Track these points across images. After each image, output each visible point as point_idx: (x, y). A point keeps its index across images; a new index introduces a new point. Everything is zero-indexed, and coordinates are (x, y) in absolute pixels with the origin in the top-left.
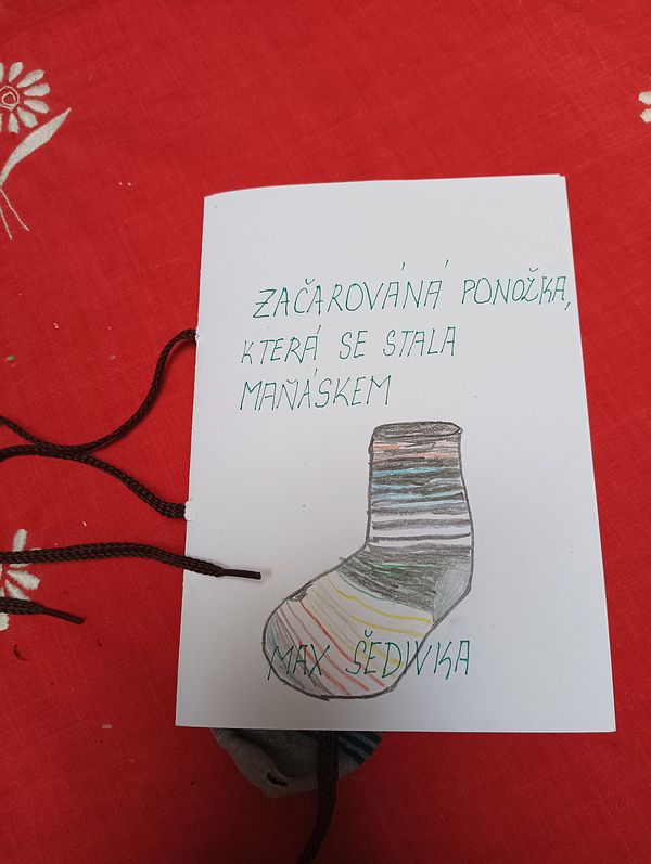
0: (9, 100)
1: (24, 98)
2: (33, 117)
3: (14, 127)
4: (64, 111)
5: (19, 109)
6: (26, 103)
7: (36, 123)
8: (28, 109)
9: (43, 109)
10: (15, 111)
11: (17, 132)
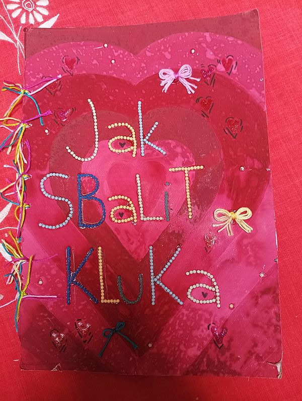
0: (29, 6)
1: (36, 6)
2: (41, 16)
3: (32, 21)
4: (56, 15)
5: (34, 12)
6: (37, 8)
7: (43, 20)
8: (38, 12)
9: (46, 13)
10: (32, 12)
11: (33, 24)
